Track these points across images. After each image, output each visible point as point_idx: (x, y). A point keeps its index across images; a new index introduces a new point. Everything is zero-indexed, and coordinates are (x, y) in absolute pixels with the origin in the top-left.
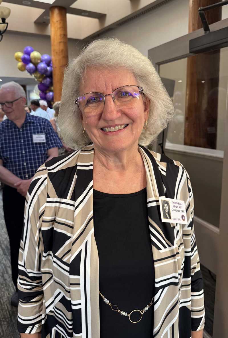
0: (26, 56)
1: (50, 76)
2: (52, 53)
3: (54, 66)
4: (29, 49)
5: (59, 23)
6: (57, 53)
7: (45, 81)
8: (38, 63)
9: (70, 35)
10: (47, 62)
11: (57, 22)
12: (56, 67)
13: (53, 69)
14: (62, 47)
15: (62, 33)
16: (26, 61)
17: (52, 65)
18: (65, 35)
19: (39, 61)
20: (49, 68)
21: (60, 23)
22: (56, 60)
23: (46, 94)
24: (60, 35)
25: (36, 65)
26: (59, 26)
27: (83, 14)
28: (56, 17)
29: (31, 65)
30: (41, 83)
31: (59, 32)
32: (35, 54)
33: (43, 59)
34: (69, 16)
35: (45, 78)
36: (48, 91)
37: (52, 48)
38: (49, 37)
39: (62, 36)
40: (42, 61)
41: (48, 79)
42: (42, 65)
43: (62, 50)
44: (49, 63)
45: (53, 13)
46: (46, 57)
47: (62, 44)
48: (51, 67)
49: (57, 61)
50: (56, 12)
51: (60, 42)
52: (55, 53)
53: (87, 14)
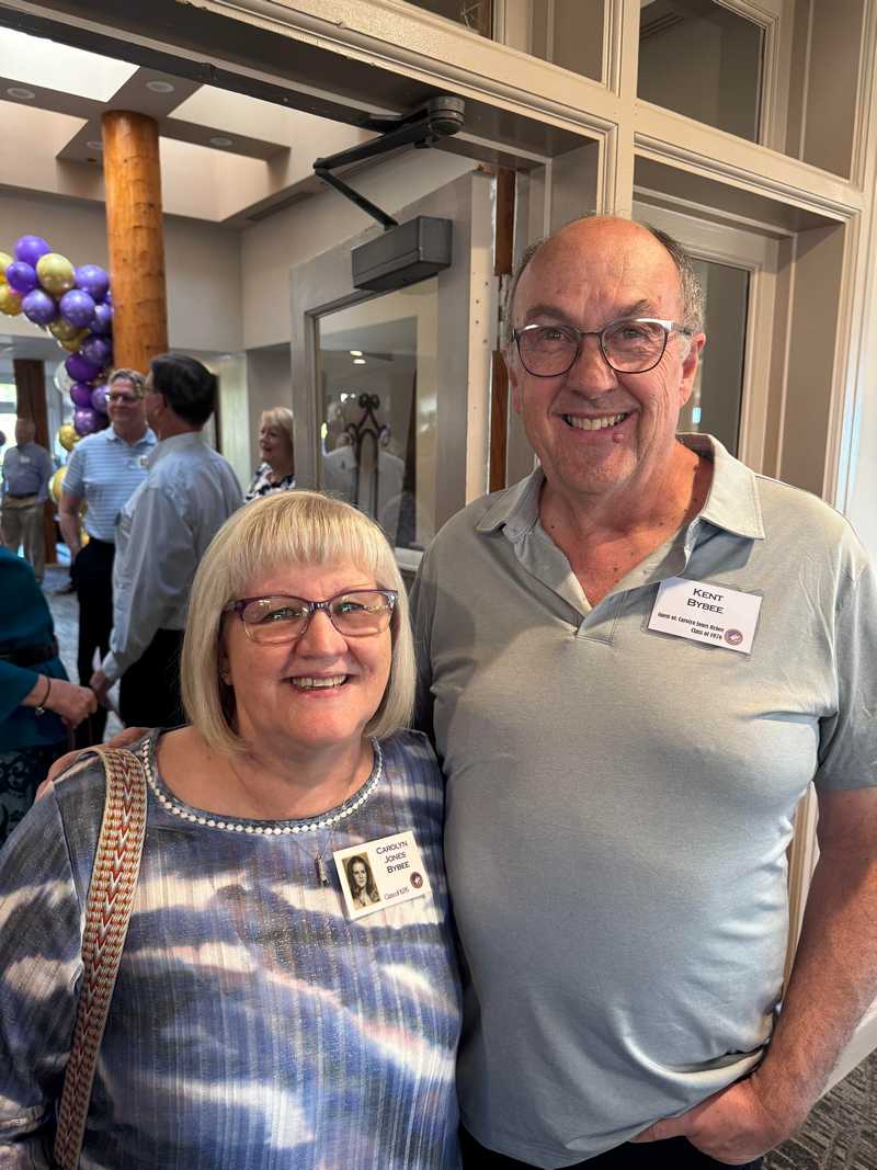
0: (23, 268)
1: (106, 332)
2: (112, 260)
3: (117, 303)
4: (34, 244)
5: (131, 164)
6: (125, 261)
7: (89, 348)
8: (64, 292)
9: (172, 203)
10: (94, 289)
11: (126, 161)
12: (122, 307)
13: (113, 310)
14: (142, 242)
15: (143, 198)
16: (23, 284)
17: (110, 299)
18: (153, 205)
19: (66, 286)
20: (99, 310)
21: (136, 165)
22: (123, 284)
23: (92, 389)
24: (137, 204)
25: (55, 296)
26: (131, 177)
27: (213, 141)
28: (120, 147)
29: (39, 298)
30: (76, 356)
31: (132, 196)
32: (53, 263)
33: (82, 277)
34: (165, 144)
35: (90, 339)
36: (97, 383)
37: (111, 247)
38: (101, 207)
39: (143, 208)
40: (76, 287)
41: (98, 343)
42: (77, 299)
43: (143, 255)
44: (100, 294)
45: (112, 134)
46: (90, 273)
47: (143, 233)
48: (109, 304)
49: (128, 288)
50: (123, 129)
51: (137, 228)
52: (121, 264)
53: (229, 143)
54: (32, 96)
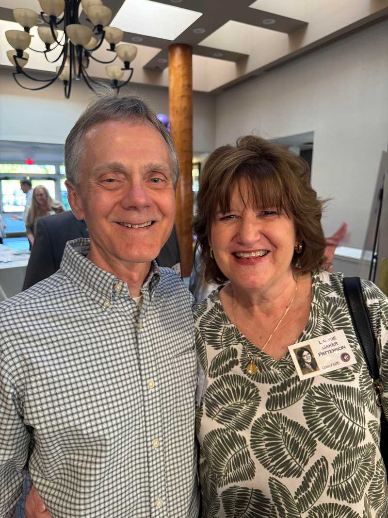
2: (171, 111)
3: (173, 131)
5: (181, 68)
6: (177, 112)
9: (195, 87)
11: (179, 66)
12: (175, 133)
14: (184, 103)
15: (186, 83)
18: (190, 85)
21: (183, 68)
22: (175, 121)
24: (183, 86)
26: (181, 73)
27: (215, 55)
28: (177, 59)
31: (181, 82)
34: (195, 58)
37: (171, 105)
38: (166, 90)
39: (186, 87)
43: (185, 108)
45: (173, 54)
46: (161, 118)
47: (185, 99)
49: (177, 124)
50: (178, 52)
51: (183, 96)
52: (175, 112)
53: (221, 55)
54: (141, 40)
